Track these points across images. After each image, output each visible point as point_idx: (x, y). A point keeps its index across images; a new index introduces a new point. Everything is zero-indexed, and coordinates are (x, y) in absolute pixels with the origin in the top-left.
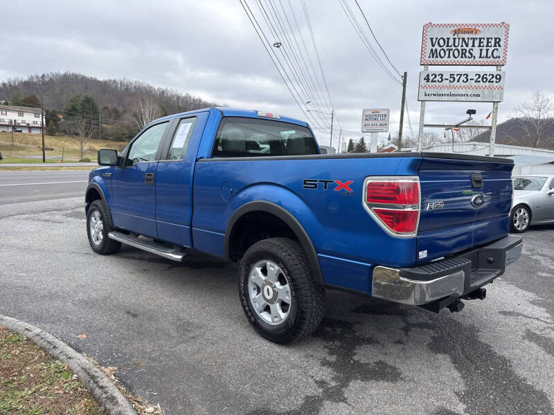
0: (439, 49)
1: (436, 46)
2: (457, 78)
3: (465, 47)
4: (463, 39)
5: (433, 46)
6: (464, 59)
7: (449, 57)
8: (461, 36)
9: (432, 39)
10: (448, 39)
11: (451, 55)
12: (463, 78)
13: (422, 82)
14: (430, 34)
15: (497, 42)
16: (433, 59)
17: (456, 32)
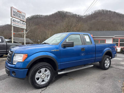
1: (14, 13)
3: (19, 16)
4: (19, 14)
6: (19, 18)
7: (17, 17)
10: (16, 12)
12: (20, 22)
13: (12, 21)
14: (13, 10)
15: (24, 17)
16: (14, 16)
17: (18, 11)
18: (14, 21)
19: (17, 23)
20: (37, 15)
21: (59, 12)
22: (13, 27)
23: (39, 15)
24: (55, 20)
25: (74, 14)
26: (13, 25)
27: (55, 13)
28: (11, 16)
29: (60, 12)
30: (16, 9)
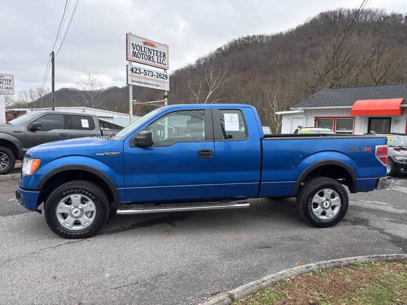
0: (137, 52)
1: (135, 50)
2: (148, 73)
3: (150, 54)
4: (149, 49)
5: (134, 49)
6: (150, 62)
7: (143, 59)
8: (148, 47)
9: (133, 44)
10: (141, 47)
11: (144, 58)
12: (150, 74)
13: (130, 72)
14: (132, 40)
15: (164, 56)
16: (134, 58)
17: (145, 43)
18: (134, 70)
19: (142, 75)
20: (248, 38)
21: (325, 16)
22: (131, 87)
23: (254, 36)
24: (305, 49)
25: (389, 13)
26: (133, 84)
27: (309, 21)
28: (127, 60)
29: (327, 16)
30: (140, 38)
